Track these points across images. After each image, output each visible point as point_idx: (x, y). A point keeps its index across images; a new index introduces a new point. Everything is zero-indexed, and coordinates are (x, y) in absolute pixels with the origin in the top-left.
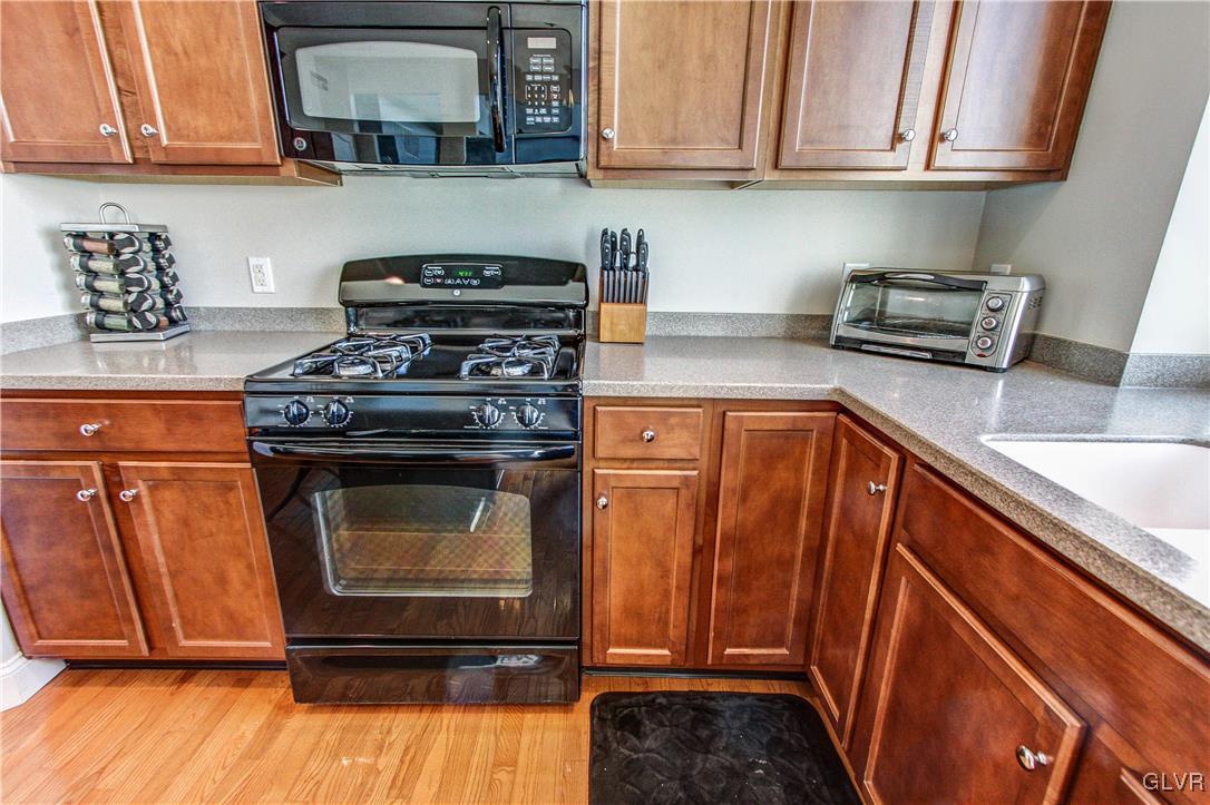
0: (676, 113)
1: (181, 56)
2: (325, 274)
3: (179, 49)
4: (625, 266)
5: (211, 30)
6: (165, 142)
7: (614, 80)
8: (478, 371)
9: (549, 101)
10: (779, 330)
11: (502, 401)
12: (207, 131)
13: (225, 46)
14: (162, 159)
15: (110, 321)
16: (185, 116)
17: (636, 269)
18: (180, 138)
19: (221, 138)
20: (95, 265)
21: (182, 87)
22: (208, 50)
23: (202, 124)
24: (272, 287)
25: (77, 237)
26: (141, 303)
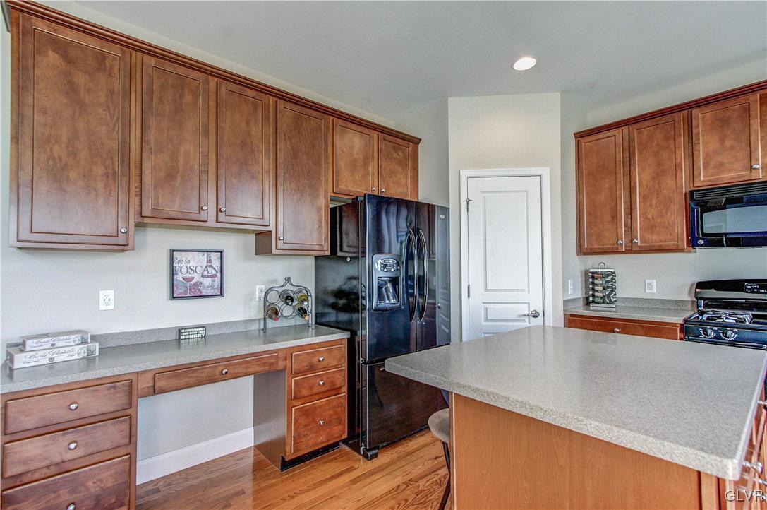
1: (651, 220)
2: (692, 285)
3: (651, 217)
5: (664, 211)
6: (639, 244)
12: (656, 240)
13: (669, 214)
14: (637, 249)
15: (597, 300)
16: (648, 235)
18: (645, 242)
19: (662, 242)
20: (596, 282)
21: (650, 227)
22: (662, 216)
23: (655, 238)
24: (655, 291)
25: (593, 273)
26: (609, 294)
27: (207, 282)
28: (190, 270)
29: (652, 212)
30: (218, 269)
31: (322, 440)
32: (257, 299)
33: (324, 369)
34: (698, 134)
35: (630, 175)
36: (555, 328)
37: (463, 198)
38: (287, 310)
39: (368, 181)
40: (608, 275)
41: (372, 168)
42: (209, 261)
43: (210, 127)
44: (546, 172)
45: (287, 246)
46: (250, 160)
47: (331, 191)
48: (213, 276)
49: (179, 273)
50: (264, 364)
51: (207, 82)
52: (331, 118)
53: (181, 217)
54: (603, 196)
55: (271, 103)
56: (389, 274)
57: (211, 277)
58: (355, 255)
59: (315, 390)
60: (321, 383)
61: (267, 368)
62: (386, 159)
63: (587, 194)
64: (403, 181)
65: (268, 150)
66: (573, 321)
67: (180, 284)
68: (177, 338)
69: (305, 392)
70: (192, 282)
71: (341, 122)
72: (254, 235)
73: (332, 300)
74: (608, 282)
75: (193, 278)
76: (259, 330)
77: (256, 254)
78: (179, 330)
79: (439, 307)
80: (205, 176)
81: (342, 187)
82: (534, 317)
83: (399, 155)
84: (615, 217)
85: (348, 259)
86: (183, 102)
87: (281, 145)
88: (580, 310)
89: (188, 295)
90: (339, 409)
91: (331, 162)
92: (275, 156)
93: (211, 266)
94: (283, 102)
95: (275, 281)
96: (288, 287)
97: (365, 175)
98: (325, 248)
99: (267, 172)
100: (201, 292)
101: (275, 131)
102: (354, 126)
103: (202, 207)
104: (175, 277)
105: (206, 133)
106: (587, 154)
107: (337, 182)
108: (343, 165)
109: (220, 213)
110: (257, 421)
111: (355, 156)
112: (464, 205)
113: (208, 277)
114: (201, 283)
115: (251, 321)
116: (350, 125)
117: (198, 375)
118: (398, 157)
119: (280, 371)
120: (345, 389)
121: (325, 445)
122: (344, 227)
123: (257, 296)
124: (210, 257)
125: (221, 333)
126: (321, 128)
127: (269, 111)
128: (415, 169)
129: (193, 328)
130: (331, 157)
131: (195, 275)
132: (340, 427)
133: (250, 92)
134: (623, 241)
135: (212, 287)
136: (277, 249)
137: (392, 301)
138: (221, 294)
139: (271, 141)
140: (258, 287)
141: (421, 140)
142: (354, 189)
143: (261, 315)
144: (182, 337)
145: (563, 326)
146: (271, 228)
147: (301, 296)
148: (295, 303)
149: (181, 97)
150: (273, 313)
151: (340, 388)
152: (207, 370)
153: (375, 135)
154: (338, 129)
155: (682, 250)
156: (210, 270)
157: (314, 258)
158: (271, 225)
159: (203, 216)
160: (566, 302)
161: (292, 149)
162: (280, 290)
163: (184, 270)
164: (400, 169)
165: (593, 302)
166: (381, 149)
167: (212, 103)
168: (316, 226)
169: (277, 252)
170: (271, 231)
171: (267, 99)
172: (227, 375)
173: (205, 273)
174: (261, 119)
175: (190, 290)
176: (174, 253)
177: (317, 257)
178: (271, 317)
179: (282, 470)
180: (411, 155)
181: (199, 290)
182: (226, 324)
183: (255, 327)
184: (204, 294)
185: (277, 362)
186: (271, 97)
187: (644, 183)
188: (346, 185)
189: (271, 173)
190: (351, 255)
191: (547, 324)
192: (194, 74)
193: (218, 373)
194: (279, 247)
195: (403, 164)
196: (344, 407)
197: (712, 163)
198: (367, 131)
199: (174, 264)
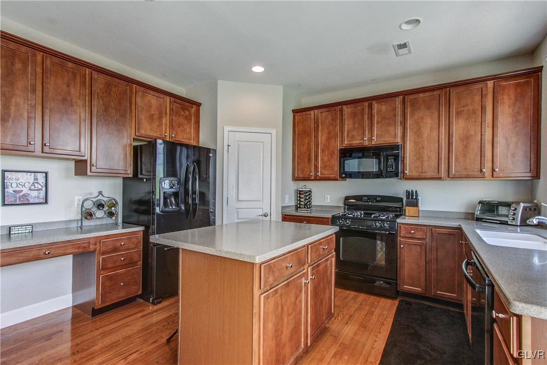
0: (422, 167)
1: (325, 163)
3: (325, 161)
4: (412, 198)
5: (331, 159)
7: (408, 162)
8: (374, 217)
9: (393, 167)
10: (463, 216)
11: (380, 222)
12: (327, 173)
14: (318, 178)
16: (324, 171)
17: (415, 199)
18: (322, 175)
19: (329, 175)
20: (301, 196)
21: (325, 167)
22: (330, 161)
23: (326, 172)
24: (329, 201)
25: (300, 191)
26: (307, 203)
27: (34, 194)
28: (19, 185)
29: (326, 158)
30: (43, 185)
31: (122, 295)
32: (76, 206)
33: (125, 250)
34: (345, 119)
35: (316, 137)
36: (277, 222)
37: (226, 144)
38: (100, 214)
39: (162, 129)
40: (307, 192)
41: (165, 121)
42: (36, 179)
43: (37, 87)
44: (274, 132)
45: (99, 170)
46: (70, 111)
47: (134, 135)
48: (41, 189)
49: (10, 187)
50: (79, 248)
51: (35, 55)
52: (135, 85)
53: (12, 148)
54: (305, 148)
55: (87, 72)
56: (172, 190)
57: (37, 190)
58: (149, 177)
59: (118, 264)
60: (122, 259)
61: (81, 250)
62: (176, 115)
63: (298, 146)
64: (188, 130)
65: (84, 105)
66: (286, 218)
67: (10, 195)
68: (8, 233)
69: (110, 265)
70: (21, 194)
71: (142, 89)
72: (74, 161)
73: (135, 207)
74: (307, 196)
75: (22, 191)
76: (77, 227)
77: (75, 175)
78: (10, 228)
79: (211, 212)
80: (33, 121)
81: (143, 132)
82: (265, 216)
83: (185, 113)
84: (309, 160)
85: (145, 180)
86: (14, 68)
87: (95, 103)
88: (293, 212)
89: (18, 202)
90: (135, 275)
91: (134, 115)
92: (90, 109)
93: (38, 183)
94: (96, 73)
95: (91, 194)
96: (100, 197)
97: (160, 125)
98: (129, 172)
99: (83, 120)
100: (29, 201)
101: (90, 92)
102: (152, 92)
103: (30, 142)
104: (6, 190)
105: (34, 91)
106: (298, 123)
107: (139, 129)
108: (143, 118)
109: (45, 147)
110: (75, 289)
111: (153, 112)
112: (225, 148)
113: (35, 190)
114: (29, 194)
115: (71, 221)
116: (148, 91)
117: (26, 255)
118: (185, 114)
119: (91, 252)
120: (140, 263)
121: (125, 298)
122: (143, 159)
123: (76, 204)
124: (37, 176)
125: (46, 229)
126: (126, 92)
127: (85, 78)
128: (197, 122)
129: (22, 226)
130: (134, 111)
131: (23, 189)
132: (136, 287)
133: (70, 65)
134: (312, 174)
135: (38, 197)
136: (91, 172)
137: (174, 207)
138: (46, 202)
139: (87, 98)
140: (76, 198)
141: (201, 104)
142: (151, 134)
143: (79, 217)
144: (12, 233)
145: (281, 221)
146: (87, 157)
147: (110, 204)
148: (106, 208)
149: (13, 64)
150: (89, 215)
151: (137, 262)
152: (33, 252)
153: (168, 99)
154: (140, 93)
155: (336, 180)
156: (36, 185)
157: (122, 179)
158: (86, 156)
159: (31, 148)
160: (283, 207)
161: (104, 105)
162: (94, 200)
163: (14, 185)
164: (186, 122)
165: (300, 207)
166: (173, 109)
167: (39, 70)
168: (122, 157)
169: (91, 174)
170: (87, 160)
171: (84, 69)
172: (49, 255)
173: (33, 187)
174: (79, 84)
175: (19, 199)
176: (6, 173)
177: (124, 178)
178: (86, 218)
179: (92, 316)
180: (194, 113)
181: (27, 199)
182: (50, 223)
183: (74, 225)
184: (31, 202)
185: (89, 246)
186: (87, 69)
187: (323, 143)
188: (145, 132)
189: (87, 121)
190: (147, 177)
191: (272, 220)
192: (23, 49)
193: (42, 254)
194: (93, 171)
195: (188, 119)
196: (140, 275)
197: (350, 135)
198: (162, 96)
199: (6, 181)
